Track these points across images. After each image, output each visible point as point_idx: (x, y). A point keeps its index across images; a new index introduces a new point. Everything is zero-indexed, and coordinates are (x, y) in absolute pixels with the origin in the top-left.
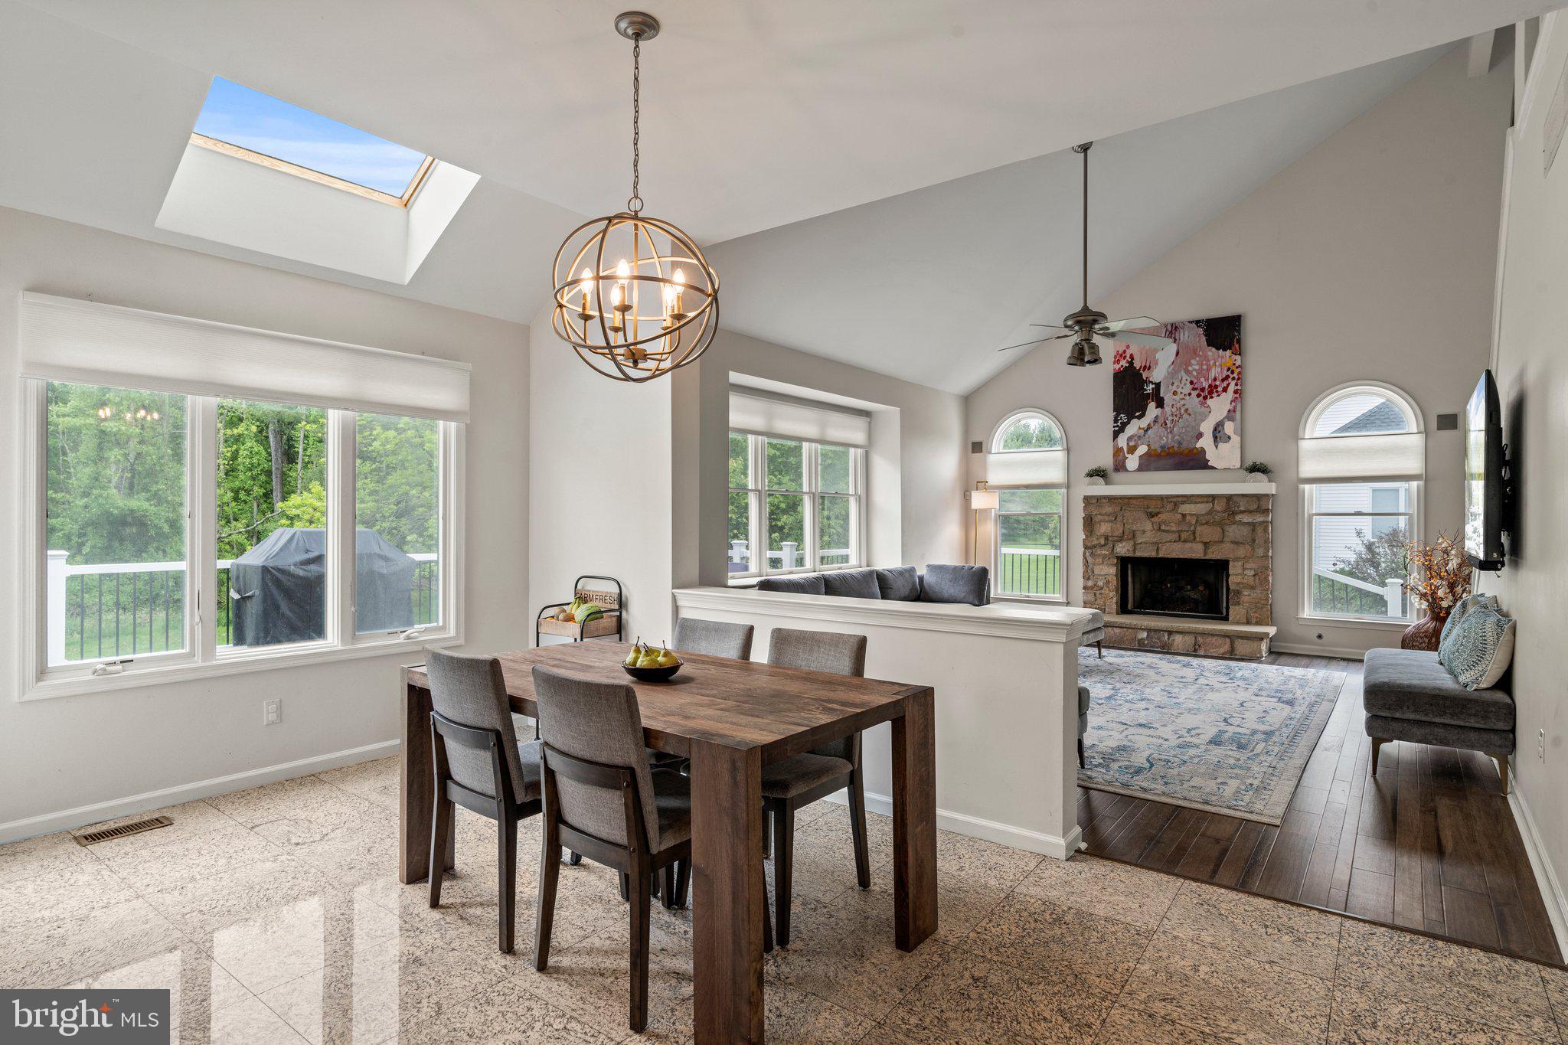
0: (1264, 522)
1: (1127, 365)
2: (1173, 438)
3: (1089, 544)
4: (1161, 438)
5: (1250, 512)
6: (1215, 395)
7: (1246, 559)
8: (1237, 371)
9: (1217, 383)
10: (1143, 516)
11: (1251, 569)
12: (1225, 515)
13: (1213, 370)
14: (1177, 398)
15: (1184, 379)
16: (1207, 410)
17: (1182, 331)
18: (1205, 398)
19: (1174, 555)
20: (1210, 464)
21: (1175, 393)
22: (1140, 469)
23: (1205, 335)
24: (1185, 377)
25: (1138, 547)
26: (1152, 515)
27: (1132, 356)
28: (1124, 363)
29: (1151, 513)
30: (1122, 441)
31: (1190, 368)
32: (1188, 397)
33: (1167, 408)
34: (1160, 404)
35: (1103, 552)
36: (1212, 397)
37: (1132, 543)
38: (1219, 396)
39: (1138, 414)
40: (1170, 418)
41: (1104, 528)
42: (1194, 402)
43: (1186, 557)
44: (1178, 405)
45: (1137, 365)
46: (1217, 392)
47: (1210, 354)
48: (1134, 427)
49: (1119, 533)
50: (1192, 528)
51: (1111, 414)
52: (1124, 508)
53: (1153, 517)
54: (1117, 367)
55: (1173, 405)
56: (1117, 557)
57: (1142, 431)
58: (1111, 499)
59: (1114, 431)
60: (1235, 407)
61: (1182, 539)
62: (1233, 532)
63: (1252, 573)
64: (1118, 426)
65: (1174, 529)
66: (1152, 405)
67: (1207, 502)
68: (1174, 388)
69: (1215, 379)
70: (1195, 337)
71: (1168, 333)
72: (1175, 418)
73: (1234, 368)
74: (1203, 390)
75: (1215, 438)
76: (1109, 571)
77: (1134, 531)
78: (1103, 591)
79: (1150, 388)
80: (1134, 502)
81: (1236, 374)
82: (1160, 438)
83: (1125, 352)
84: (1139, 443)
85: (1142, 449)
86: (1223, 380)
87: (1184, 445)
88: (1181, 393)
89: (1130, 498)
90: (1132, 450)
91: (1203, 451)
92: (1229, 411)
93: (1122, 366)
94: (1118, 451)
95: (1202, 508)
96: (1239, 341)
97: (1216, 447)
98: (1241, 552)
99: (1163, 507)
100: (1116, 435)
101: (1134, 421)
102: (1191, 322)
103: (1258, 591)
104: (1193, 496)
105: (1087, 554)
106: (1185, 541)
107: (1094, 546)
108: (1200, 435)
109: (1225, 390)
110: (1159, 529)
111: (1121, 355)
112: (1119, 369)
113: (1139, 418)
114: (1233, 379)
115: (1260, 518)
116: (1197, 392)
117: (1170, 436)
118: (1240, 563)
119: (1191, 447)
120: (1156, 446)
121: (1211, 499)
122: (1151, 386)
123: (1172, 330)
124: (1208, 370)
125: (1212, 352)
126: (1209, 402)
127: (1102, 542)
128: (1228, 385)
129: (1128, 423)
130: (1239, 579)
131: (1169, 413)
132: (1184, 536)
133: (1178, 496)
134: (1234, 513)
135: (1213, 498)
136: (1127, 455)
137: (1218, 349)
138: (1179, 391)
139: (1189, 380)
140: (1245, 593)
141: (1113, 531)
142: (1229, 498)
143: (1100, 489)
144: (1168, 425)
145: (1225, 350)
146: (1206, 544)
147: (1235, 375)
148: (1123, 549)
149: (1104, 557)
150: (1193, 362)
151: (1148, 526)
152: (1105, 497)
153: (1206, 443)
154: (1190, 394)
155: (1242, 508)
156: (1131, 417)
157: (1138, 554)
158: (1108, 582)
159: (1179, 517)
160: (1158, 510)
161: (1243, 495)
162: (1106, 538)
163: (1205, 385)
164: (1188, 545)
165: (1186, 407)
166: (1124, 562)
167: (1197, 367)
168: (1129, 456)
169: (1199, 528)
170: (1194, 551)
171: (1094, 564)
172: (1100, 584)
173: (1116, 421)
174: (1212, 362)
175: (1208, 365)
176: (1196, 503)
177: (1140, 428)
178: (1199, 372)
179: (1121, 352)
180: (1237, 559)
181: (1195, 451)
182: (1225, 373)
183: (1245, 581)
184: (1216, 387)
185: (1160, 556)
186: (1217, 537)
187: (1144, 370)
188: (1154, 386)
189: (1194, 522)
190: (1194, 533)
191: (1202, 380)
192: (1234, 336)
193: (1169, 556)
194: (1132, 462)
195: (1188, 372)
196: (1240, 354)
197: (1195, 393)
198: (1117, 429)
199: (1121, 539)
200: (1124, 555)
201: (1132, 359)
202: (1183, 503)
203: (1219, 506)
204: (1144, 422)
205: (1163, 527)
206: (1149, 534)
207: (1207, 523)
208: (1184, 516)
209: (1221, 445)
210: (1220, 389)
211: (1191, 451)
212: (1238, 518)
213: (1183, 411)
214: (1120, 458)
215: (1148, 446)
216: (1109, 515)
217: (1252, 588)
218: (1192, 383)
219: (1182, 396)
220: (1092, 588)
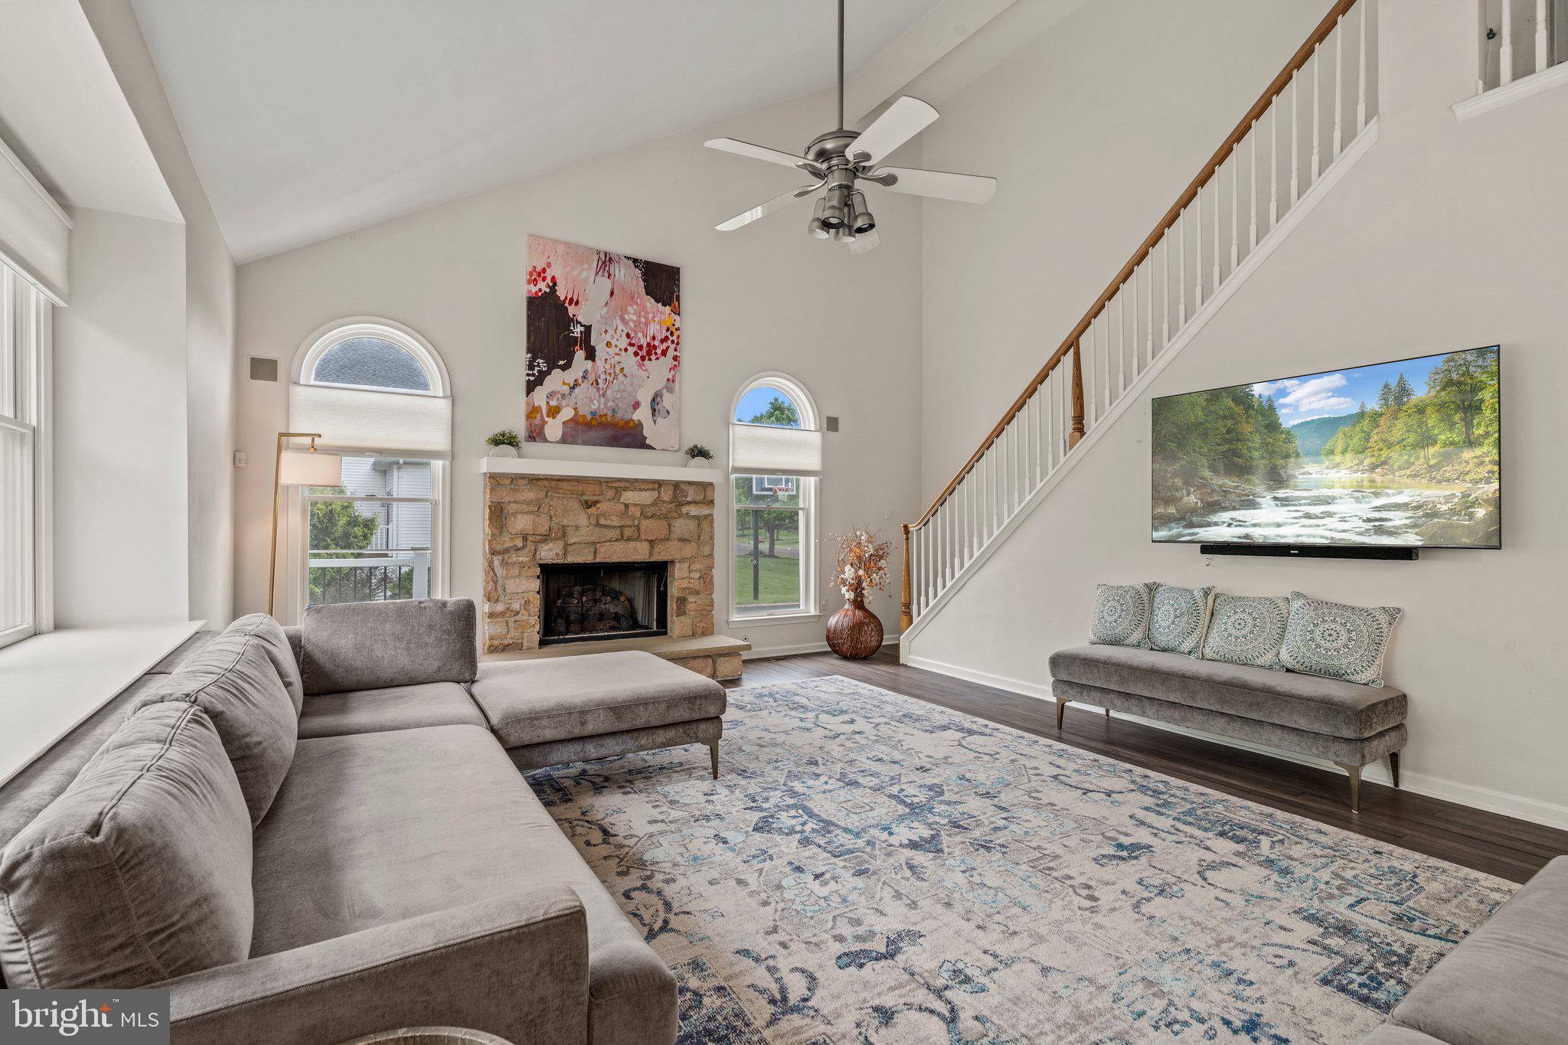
0: (709, 515)
1: (548, 290)
2: (605, 404)
3: (499, 548)
4: (591, 401)
5: (696, 503)
6: (653, 357)
7: (691, 560)
8: (676, 333)
9: (656, 343)
10: (576, 505)
11: (696, 571)
12: (672, 506)
13: (652, 325)
14: (610, 350)
15: (619, 329)
16: (645, 374)
17: (617, 265)
18: (643, 358)
19: (614, 559)
20: (647, 442)
21: (608, 344)
22: (564, 440)
23: (644, 280)
24: (621, 327)
25: (570, 549)
26: (588, 505)
27: (553, 279)
28: (543, 286)
29: (586, 502)
30: (540, 396)
31: (626, 317)
32: (623, 353)
33: (599, 363)
34: (591, 355)
35: (521, 559)
36: (650, 359)
37: (561, 544)
38: (657, 359)
39: (561, 363)
40: (603, 376)
41: (521, 523)
42: (630, 361)
43: (629, 560)
44: (613, 361)
45: (561, 293)
46: (656, 354)
47: (648, 304)
48: (556, 380)
49: (543, 530)
50: (636, 523)
51: (524, 357)
52: (550, 494)
53: (590, 507)
54: (534, 289)
55: (606, 360)
56: (541, 565)
57: (566, 389)
58: (534, 480)
59: (528, 382)
60: (674, 376)
61: (626, 537)
62: (681, 526)
63: (698, 575)
64: (533, 375)
65: (616, 523)
66: (580, 354)
67: (653, 490)
68: (608, 338)
69: (654, 338)
70: (630, 279)
71: (600, 263)
72: (608, 378)
73: (673, 329)
74: (640, 347)
75: (654, 410)
76: (530, 586)
77: (564, 527)
78: (518, 618)
79: (578, 331)
80: (565, 485)
81: (672, 336)
82: (587, 401)
83: (544, 270)
84: (563, 403)
85: (567, 414)
86: (663, 341)
87: (619, 415)
88: (616, 346)
89: (558, 480)
90: (554, 412)
91: (640, 425)
92: (668, 380)
93: (540, 290)
94: (533, 412)
95: (647, 497)
96: (678, 300)
97: (655, 422)
98: (689, 550)
99: (601, 494)
100: (530, 387)
101: (556, 372)
102: (629, 258)
103: (701, 596)
104: (636, 480)
105: (496, 563)
106: (628, 540)
107: (506, 551)
108: (636, 405)
109: (664, 353)
110: (598, 525)
111: (539, 274)
112: (536, 293)
113: (564, 368)
114: (673, 342)
115: (705, 511)
116: (635, 349)
117: (602, 400)
118: (686, 565)
119: (627, 417)
120: (585, 411)
121: (657, 486)
122: (579, 329)
123: (606, 261)
124: (647, 324)
125: (650, 302)
126: (646, 362)
127: (520, 545)
128: (668, 347)
129: (548, 373)
130: (685, 584)
131: (601, 370)
132: (628, 532)
133: (619, 480)
134: (680, 505)
135: (659, 484)
136: (546, 419)
137: (657, 301)
138: (614, 342)
139: (625, 331)
140: (691, 600)
141: (535, 526)
142: (676, 485)
143: (509, 463)
144: (601, 386)
145: (664, 305)
146: (651, 542)
147: (674, 338)
148: (550, 553)
149: (522, 565)
150: (629, 308)
151: (582, 519)
152: (522, 477)
153: (642, 415)
154: (626, 350)
155: (689, 499)
156: (552, 366)
157: (571, 559)
158: (528, 602)
159: (622, 507)
160: (595, 498)
161: (690, 483)
162: (525, 538)
163: (644, 342)
164: (632, 544)
165: (622, 365)
166: (549, 573)
167: (634, 318)
168: (549, 420)
169: (645, 523)
170: (637, 552)
171: (506, 578)
172: (516, 606)
173: (531, 367)
174: (650, 316)
175: (647, 318)
176: (641, 490)
177: (564, 383)
178: (637, 323)
179: (539, 269)
180: (682, 561)
181: (631, 424)
182: (665, 334)
183: (692, 586)
184: (655, 347)
185: (598, 560)
186: (663, 534)
187: (570, 304)
188: (582, 329)
189: (638, 514)
190: (638, 528)
191: (640, 335)
192: (674, 292)
193: (608, 560)
194: (554, 429)
195: (624, 322)
196: (679, 314)
197: (632, 350)
198: (532, 378)
199: (546, 538)
200: (550, 562)
201: (555, 284)
202: (626, 489)
203: (666, 495)
204: (571, 375)
205: (602, 521)
206: (584, 531)
207: (653, 516)
208: (627, 506)
209: (659, 420)
210: (659, 351)
211: (627, 423)
212: (685, 510)
213: (618, 371)
214: (537, 421)
215: (575, 409)
216: (529, 503)
217: (697, 593)
218: (628, 335)
219: (617, 351)
220: (502, 614)
